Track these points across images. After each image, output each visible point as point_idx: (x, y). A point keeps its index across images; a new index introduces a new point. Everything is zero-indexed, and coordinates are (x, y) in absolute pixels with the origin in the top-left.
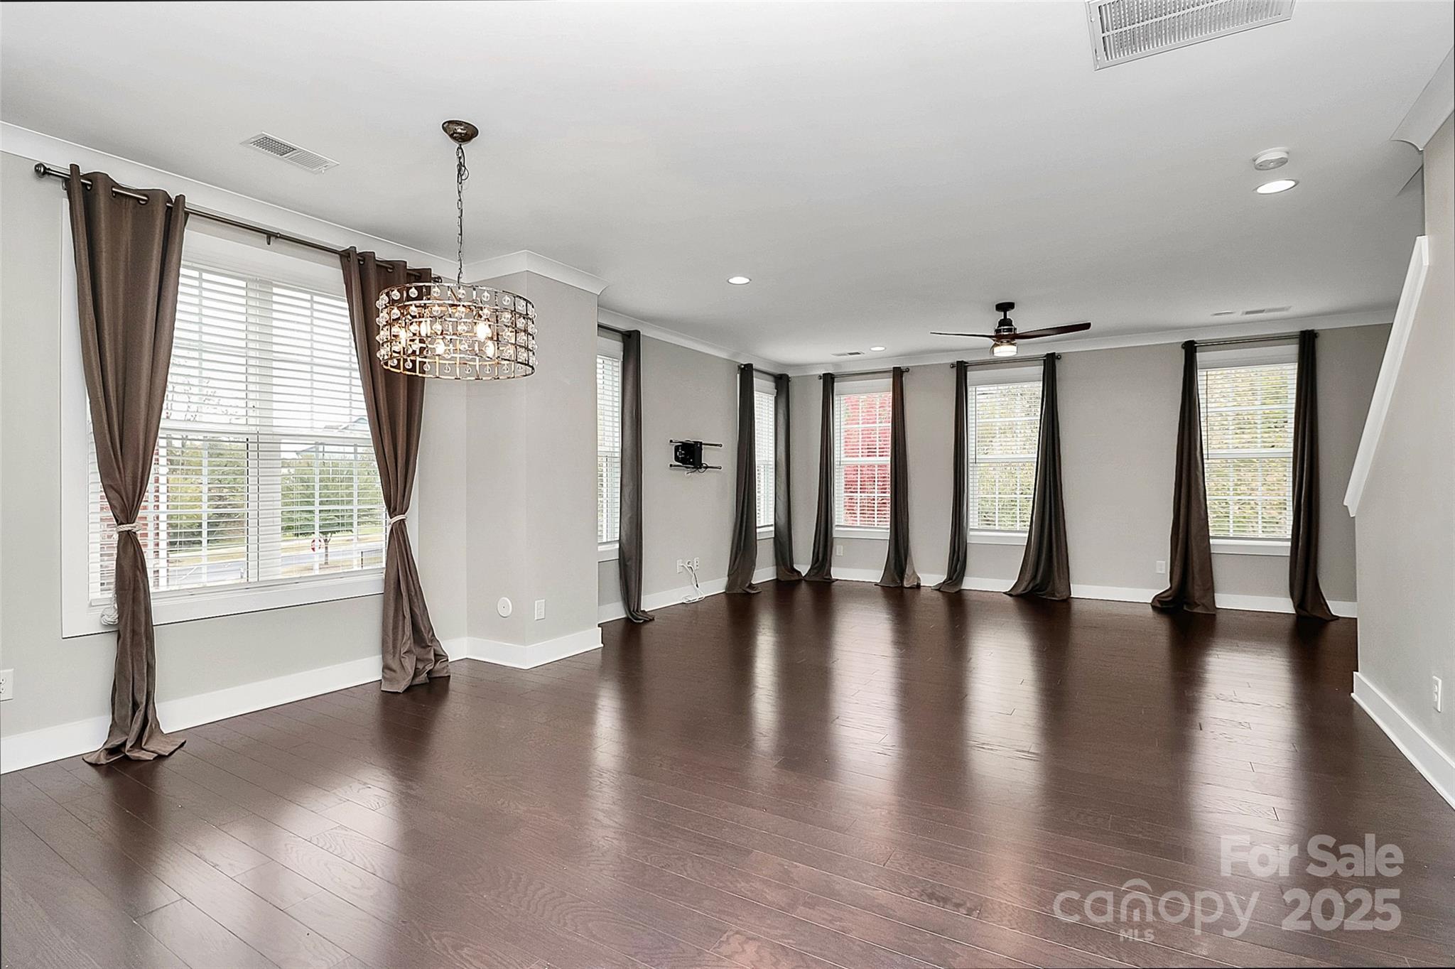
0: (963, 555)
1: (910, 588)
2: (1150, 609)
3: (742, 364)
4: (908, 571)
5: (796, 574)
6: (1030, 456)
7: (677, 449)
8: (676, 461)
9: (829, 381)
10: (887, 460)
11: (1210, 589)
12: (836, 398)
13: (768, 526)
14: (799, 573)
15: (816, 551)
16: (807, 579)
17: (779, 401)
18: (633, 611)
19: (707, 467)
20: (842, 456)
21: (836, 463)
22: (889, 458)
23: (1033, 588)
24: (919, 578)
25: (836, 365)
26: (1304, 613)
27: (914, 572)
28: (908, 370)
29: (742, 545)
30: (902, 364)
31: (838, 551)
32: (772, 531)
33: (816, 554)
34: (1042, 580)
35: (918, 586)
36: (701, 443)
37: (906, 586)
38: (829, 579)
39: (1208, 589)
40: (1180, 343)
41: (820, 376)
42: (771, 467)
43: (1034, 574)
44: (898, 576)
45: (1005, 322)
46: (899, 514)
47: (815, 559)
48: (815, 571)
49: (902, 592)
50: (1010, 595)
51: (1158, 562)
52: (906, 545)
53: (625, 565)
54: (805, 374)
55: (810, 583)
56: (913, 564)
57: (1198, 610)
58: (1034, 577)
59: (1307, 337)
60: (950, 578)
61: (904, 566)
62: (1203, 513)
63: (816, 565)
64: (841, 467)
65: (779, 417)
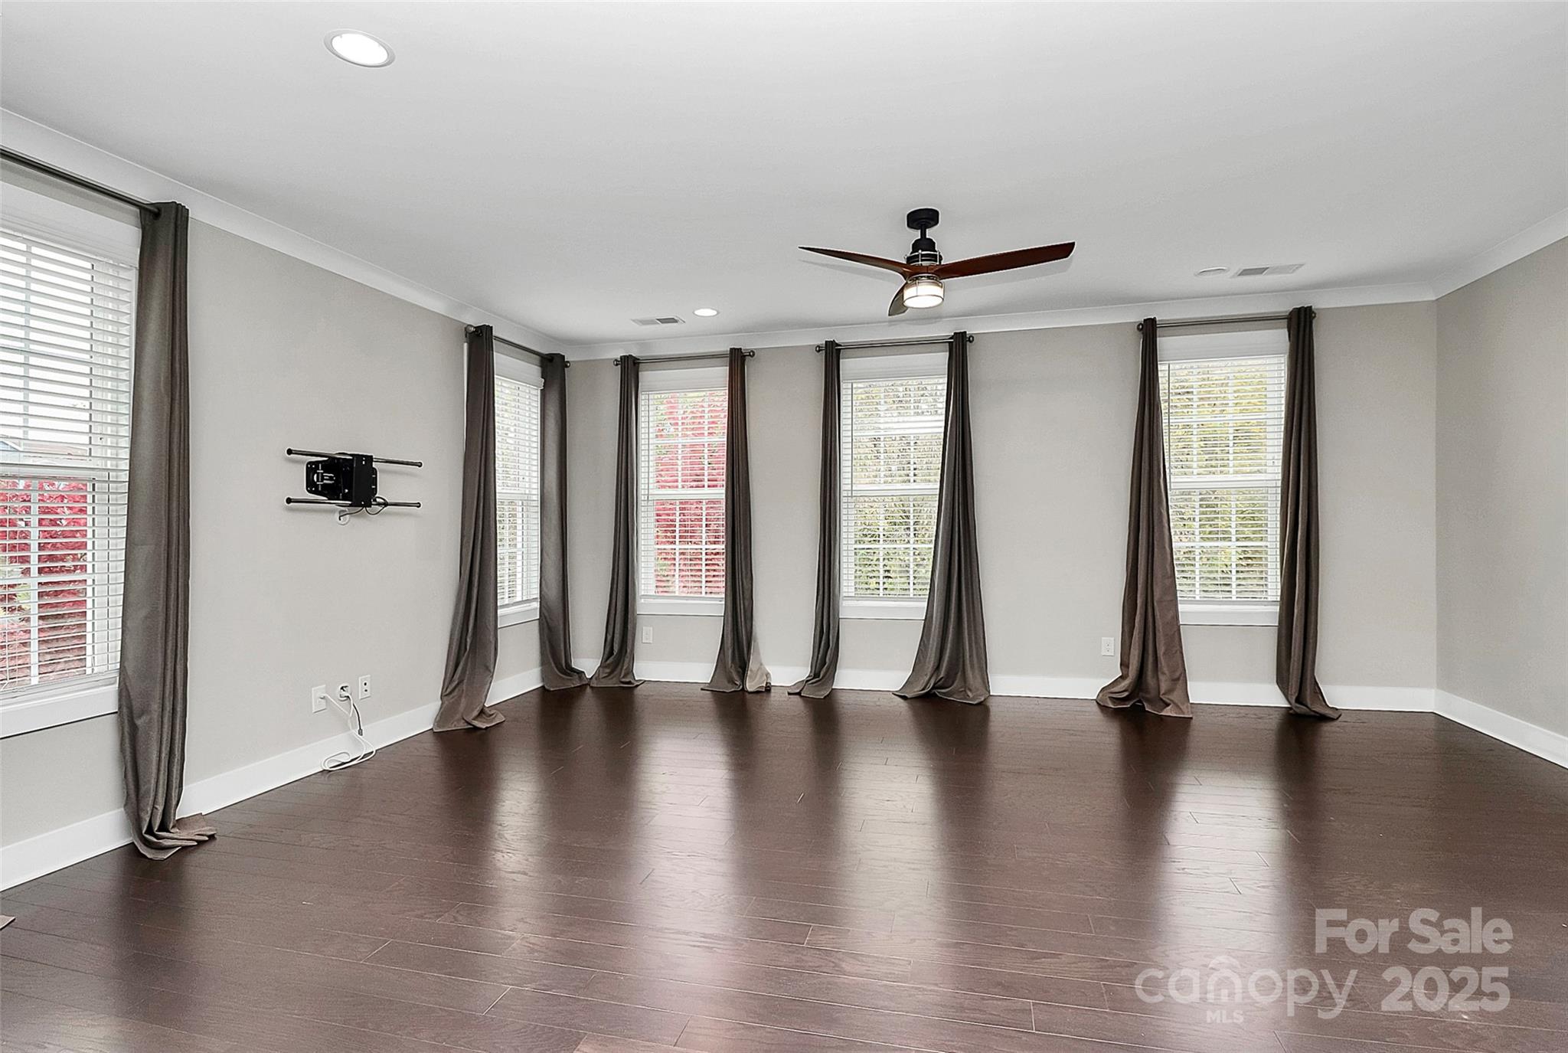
0: (835, 640)
1: (757, 692)
2: (1096, 708)
3: (471, 326)
4: (752, 665)
5: (576, 676)
6: (931, 486)
7: (311, 469)
8: (310, 492)
9: (630, 368)
10: (720, 493)
11: (1180, 679)
12: (642, 397)
13: (528, 601)
14: (581, 673)
15: (609, 637)
16: (594, 684)
17: (547, 398)
18: (150, 831)
19: (386, 504)
20: (651, 486)
21: (642, 498)
22: (723, 491)
23: (935, 684)
24: (768, 675)
25: (642, 343)
26: (1301, 709)
27: (761, 664)
28: (752, 354)
29: (469, 640)
30: (746, 345)
31: (645, 635)
32: (535, 609)
33: (609, 644)
34: (948, 675)
35: (768, 689)
36: (370, 459)
37: (750, 690)
38: (630, 683)
39: (1178, 679)
40: (1135, 322)
41: (616, 360)
42: (535, 504)
43: (936, 664)
44: (738, 672)
45: (925, 244)
46: (738, 576)
47: (606, 653)
48: (608, 671)
49: (744, 696)
50: (904, 698)
51: (1103, 638)
52: (749, 628)
53: (134, 728)
54: (592, 358)
55: (599, 691)
56: (759, 654)
57: (1168, 712)
58: (938, 668)
59: (1302, 316)
60: (815, 674)
61: (746, 658)
62: (1168, 568)
63: (608, 662)
64: (650, 503)
65: (547, 423)
